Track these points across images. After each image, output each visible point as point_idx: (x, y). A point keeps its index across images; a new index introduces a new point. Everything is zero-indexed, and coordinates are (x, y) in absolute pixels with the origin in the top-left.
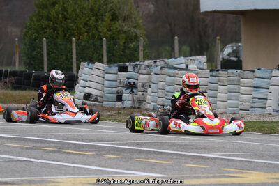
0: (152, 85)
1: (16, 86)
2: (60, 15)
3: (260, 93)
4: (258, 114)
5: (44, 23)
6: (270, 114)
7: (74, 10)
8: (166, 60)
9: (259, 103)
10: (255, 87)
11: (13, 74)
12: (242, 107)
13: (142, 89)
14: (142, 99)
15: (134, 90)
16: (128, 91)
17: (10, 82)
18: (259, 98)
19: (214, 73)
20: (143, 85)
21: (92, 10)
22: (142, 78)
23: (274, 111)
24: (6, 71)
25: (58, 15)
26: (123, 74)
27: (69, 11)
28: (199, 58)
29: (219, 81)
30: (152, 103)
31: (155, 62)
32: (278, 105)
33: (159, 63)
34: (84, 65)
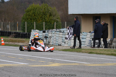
0: (52, 37)
1: (16, 37)
2: (33, 15)
3: (84, 40)
4: (82, 46)
5: (28, 17)
7: (38, 13)
8: (60, 29)
10: (82, 38)
11: (15, 33)
12: (78, 44)
14: (49, 41)
15: (47, 39)
16: (45, 39)
17: (14, 35)
18: (83, 42)
20: (50, 37)
21: (43, 13)
22: (50, 35)
23: (87, 46)
24: (13, 32)
25: (32, 14)
26: (44, 34)
27: (36, 13)
30: (52, 43)
31: (56, 30)
32: (89, 44)
33: (58, 30)
34: (32, 30)
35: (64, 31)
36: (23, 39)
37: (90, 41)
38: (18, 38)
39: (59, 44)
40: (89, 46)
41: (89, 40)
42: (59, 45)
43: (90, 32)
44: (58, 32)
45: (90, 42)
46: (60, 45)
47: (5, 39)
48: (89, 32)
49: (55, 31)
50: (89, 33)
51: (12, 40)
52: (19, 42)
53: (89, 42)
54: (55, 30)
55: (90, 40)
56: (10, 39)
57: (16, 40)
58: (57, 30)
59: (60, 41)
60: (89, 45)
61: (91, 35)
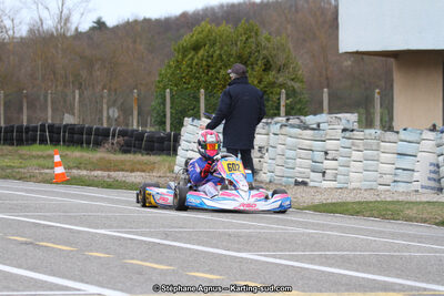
0: (270, 149)
1: (126, 149)
3: (406, 163)
4: (401, 190)
6: (417, 191)
8: (302, 118)
9: (403, 176)
10: (399, 154)
11: (123, 133)
12: (381, 181)
13: (259, 154)
14: (258, 167)
17: (118, 143)
18: (404, 170)
19: (348, 134)
20: (260, 149)
22: (260, 140)
23: (423, 187)
28: (348, 115)
29: (353, 144)
30: (269, 174)
31: (288, 120)
32: (429, 179)
33: (293, 121)
34: (187, 121)
35: (319, 126)
36: (153, 158)
37: (432, 168)
38: (135, 152)
39: (300, 180)
40: (432, 188)
41: (431, 164)
42: (297, 183)
43: (434, 128)
44: (293, 126)
45: (435, 172)
46: (304, 183)
47: (81, 157)
48: (430, 126)
49: (284, 122)
50: (431, 130)
51: (109, 162)
52: (132, 171)
53: (431, 172)
54: (284, 119)
55: (435, 162)
56: (101, 159)
57: (122, 162)
58: (291, 121)
59: (302, 168)
60: (432, 184)
61: (439, 141)
